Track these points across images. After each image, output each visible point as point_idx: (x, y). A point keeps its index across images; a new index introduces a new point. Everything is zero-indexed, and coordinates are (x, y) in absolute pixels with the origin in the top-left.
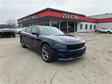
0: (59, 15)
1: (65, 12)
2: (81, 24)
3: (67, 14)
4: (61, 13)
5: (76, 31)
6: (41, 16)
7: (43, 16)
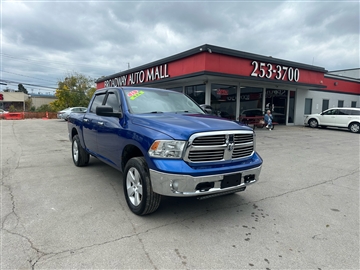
0: (239, 68)
1: (260, 59)
2: (309, 97)
3: (267, 63)
4: (248, 62)
5: (291, 120)
6: (177, 70)
7: (185, 72)
